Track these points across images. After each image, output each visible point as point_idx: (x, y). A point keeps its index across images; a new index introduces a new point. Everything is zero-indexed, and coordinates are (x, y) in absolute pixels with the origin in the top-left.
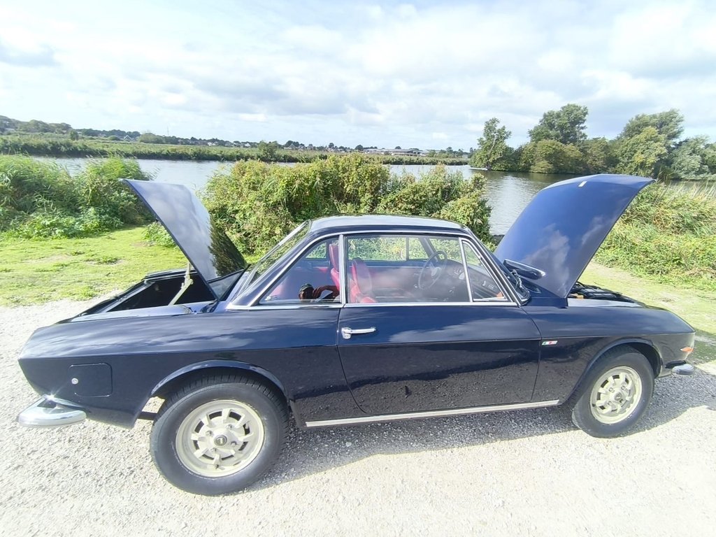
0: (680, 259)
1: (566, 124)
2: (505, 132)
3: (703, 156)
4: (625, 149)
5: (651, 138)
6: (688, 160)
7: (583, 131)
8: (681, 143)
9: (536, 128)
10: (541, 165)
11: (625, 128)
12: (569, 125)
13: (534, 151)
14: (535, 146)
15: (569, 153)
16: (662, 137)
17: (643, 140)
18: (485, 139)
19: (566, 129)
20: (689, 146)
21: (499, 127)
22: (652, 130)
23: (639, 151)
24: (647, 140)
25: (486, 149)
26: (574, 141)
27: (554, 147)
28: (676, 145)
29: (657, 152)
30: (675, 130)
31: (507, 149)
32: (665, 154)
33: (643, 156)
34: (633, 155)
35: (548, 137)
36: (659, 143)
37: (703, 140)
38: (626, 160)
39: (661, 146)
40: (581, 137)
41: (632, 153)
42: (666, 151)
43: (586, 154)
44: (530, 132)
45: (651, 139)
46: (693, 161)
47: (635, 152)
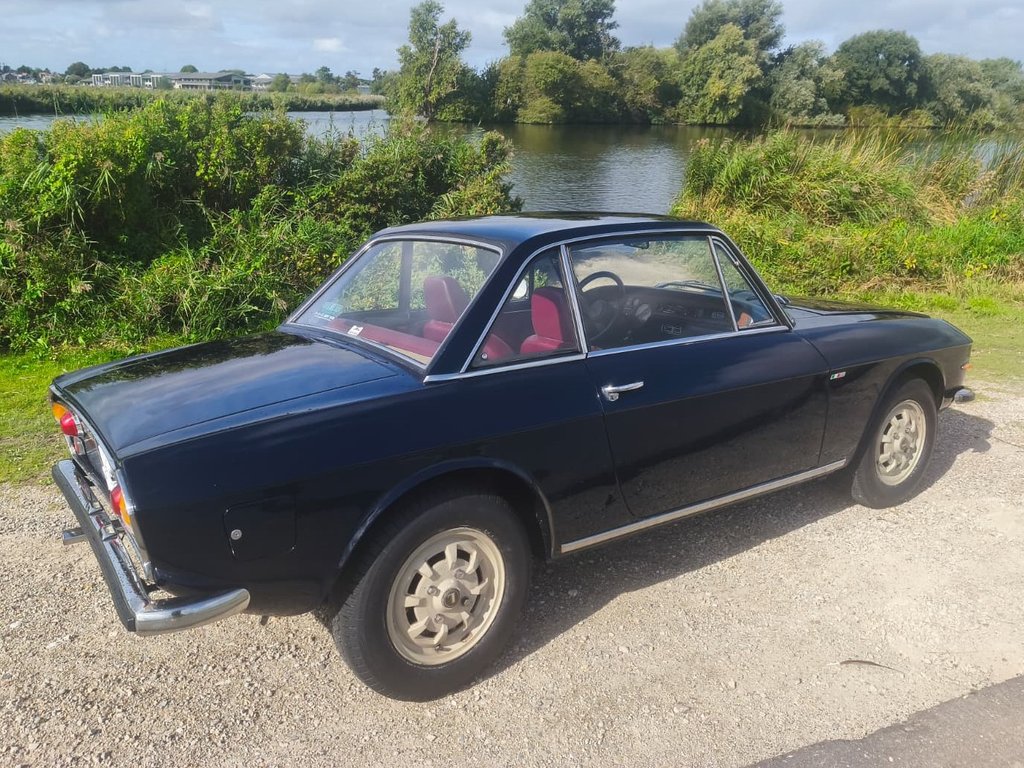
0: (851, 265)
1: (578, 16)
2: (457, 34)
3: (818, 80)
4: (690, 69)
5: (733, 46)
6: (796, 89)
7: (612, 33)
8: (780, 55)
9: (521, 25)
10: (538, 109)
11: (687, 25)
12: (584, 19)
13: (520, 76)
14: (523, 65)
15: (591, 80)
16: (751, 44)
17: (721, 51)
18: (413, 49)
19: (581, 28)
20: (794, 62)
21: (442, 21)
22: (732, 31)
23: (715, 74)
24: (728, 51)
25: (419, 72)
26: (597, 53)
27: (560, 66)
28: (772, 59)
29: (746, 74)
30: (771, 31)
31: (464, 72)
32: (758, 78)
33: (722, 83)
34: (705, 81)
35: (546, 44)
36: (746, 57)
37: (816, 52)
38: (693, 93)
39: (751, 63)
40: (609, 45)
41: (704, 77)
42: (758, 72)
43: (622, 82)
44: (508, 34)
45: (734, 49)
46: (803, 91)
47: (709, 74)
